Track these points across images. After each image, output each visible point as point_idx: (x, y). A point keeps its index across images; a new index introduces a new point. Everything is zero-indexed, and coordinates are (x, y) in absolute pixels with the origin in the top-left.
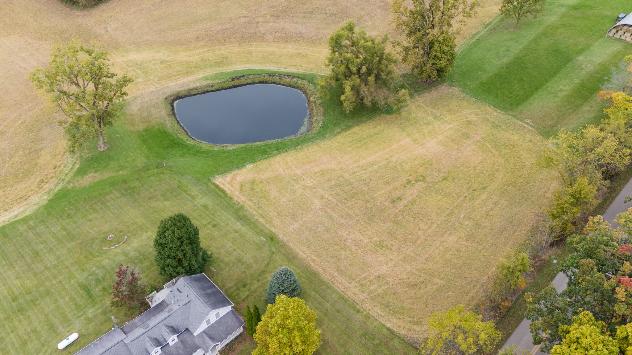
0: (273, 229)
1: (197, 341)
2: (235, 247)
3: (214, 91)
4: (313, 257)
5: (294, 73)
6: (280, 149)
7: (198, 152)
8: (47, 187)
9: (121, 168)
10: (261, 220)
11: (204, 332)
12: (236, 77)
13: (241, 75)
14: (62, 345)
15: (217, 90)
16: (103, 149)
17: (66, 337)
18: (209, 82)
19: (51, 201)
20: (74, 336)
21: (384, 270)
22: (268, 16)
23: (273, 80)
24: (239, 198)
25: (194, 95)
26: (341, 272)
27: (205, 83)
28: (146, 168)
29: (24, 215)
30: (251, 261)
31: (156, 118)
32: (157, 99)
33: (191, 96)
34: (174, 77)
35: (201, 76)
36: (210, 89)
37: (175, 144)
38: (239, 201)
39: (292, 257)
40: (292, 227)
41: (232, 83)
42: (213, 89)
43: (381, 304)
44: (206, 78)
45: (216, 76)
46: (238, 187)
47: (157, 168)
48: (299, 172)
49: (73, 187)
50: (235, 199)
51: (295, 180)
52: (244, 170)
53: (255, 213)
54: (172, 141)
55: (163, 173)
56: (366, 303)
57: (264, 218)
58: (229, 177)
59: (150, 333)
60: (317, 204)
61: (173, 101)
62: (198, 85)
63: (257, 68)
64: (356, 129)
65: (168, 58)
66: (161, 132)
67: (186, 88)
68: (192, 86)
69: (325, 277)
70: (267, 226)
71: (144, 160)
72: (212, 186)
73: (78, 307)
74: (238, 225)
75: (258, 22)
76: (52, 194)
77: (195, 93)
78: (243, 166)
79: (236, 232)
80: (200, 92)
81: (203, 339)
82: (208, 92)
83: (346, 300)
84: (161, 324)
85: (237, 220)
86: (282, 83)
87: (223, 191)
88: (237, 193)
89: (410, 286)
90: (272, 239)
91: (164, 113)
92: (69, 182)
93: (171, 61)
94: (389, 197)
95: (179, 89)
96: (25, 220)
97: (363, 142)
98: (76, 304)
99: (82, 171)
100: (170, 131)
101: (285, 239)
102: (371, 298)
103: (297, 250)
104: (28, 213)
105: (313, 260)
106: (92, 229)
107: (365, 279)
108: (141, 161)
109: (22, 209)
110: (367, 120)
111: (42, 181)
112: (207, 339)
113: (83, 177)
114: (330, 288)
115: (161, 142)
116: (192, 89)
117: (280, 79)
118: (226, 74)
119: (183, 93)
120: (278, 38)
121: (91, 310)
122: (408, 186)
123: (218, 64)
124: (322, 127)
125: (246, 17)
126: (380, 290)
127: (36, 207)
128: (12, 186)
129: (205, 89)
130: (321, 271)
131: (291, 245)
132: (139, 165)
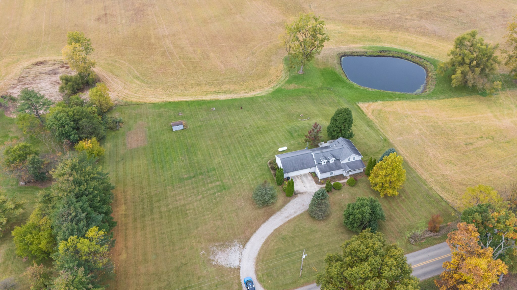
0: (387, 136)
1: (342, 166)
2: (364, 138)
3: (367, 56)
4: (407, 155)
5: (422, 56)
6: (400, 98)
7: (351, 87)
8: (272, 85)
9: (309, 85)
10: (381, 130)
11: (346, 163)
12: (383, 51)
13: (386, 50)
14: (280, 149)
15: (369, 56)
16: (301, 73)
17: (283, 147)
18: (366, 50)
19: (274, 92)
20: (285, 148)
21: (448, 173)
22: (415, 16)
23: (406, 58)
24: (370, 116)
25: (355, 56)
26: (421, 166)
27: (362, 50)
28: (322, 89)
29: (262, 95)
30: (372, 146)
31: (331, 64)
32: (333, 53)
33: (353, 56)
34: (344, 43)
35: (361, 46)
36: (365, 54)
37: (339, 80)
38: (370, 118)
40: (398, 138)
41: (380, 54)
42: (367, 54)
43: (441, 186)
44: (364, 48)
45: (371, 47)
46: (371, 111)
47: (328, 90)
48: (409, 113)
49: (284, 88)
50: (368, 116)
51: (406, 116)
52: (376, 103)
53: (378, 126)
54: (338, 78)
55: (330, 93)
56: (432, 183)
57: (383, 129)
58: (367, 104)
59: (323, 154)
60: (417, 132)
61: (342, 56)
62: (358, 50)
63: (398, 48)
64: (456, 99)
65: (343, 31)
66: (332, 72)
67: (351, 50)
68: (354, 50)
69: (412, 165)
70: (384, 134)
71: (321, 84)
72: (356, 107)
73: (286, 138)
74: (368, 129)
75: (407, 19)
76: (274, 88)
77: (356, 55)
78: (376, 101)
79: (366, 131)
80: (359, 55)
81: (345, 166)
82: (363, 56)
83: (421, 179)
84: (329, 152)
85: (367, 126)
86: (412, 60)
87: (362, 111)
88: (370, 114)
89: (460, 184)
90: (385, 140)
91: (335, 62)
92: (283, 85)
93: (345, 33)
94: (464, 141)
95: (346, 51)
96: (262, 97)
97: (458, 108)
98: (285, 137)
99: (289, 82)
100: (338, 73)
101: (393, 142)
102: (436, 182)
104: (263, 94)
106: (293, 109)
107: (435, 173)
108: (320, 85)
109: (261, 92)
110: (465, 96)
111: (270, 81)
112: (347, 166)
113: (289, 85)
114: (413, 171)
115: (332, 77)
116: (354, 52)
117: (412, 58)
118: (377, 47)
119: (348, 53)
120: (417, 32)
121: (292, 141)
122: (480, 139)
123: (373, 40)
124: (432, 93)
125: (399, 14)
126: (442, 181)
127: (267, 93)
128: (256, 80)
129: (362, 54)
130: (410, 162)
131: (396, 146)
132: (318, 86)
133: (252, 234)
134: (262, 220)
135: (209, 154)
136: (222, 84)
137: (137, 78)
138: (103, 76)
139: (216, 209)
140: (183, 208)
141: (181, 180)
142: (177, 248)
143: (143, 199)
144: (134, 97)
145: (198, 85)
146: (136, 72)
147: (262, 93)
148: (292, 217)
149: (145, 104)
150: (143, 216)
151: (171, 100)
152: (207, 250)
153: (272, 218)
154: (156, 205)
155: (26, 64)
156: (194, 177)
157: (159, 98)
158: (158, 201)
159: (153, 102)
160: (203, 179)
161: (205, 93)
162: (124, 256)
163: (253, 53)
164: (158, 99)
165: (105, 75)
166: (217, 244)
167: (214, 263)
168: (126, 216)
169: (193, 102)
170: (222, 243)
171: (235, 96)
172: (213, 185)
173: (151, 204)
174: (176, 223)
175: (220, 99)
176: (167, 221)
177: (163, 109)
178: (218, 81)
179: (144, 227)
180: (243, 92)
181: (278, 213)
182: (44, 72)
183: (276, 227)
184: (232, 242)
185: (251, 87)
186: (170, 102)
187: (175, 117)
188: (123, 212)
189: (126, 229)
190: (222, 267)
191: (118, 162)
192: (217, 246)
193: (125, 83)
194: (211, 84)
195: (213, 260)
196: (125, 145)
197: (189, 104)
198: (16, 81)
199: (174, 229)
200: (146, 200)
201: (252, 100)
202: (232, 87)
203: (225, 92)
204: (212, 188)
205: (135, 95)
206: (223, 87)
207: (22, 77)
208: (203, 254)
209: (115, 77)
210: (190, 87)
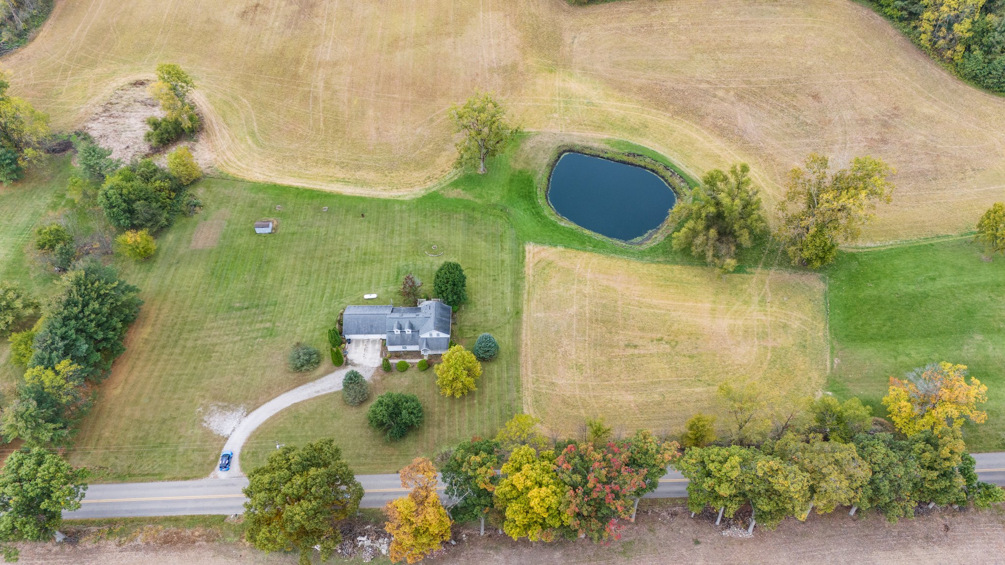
0: (525, 307)
1: (420, 341)
2: (491, 303)
3: (604, 158)
4: (529, 343)
5: (688, 177)
6: (596, 247)
7: (538, 213)
8: (428, 184)
9: (481, 196)
10: (525, 296)
11: (425, 338)
12: (634, 154)
13: (640, 153)
14: (367, 296)
16: (480, 172)
17: (370, 293)
18: (608, 147)
19: (424, 197)
20: (374, 296)
21: (560, 382)
23: (663, 174)
24: (529, 270)
25: (585, 154)
26: (535, 363)
27: (603, 146)
28: (495, 206)
29: (404, 199)
30: (491, 318)
31: (536, 163)
32: (553, 144)
33: (583, 153)
34: (584, 126)
35: (606, 137)
36: (602, 155)
37: (529, 196)
38: (527, 272)
39: (516, 334)
40: (539, 315)
41: (625, 158)
42: (606, 156)
43: (535, 398)
44: (608, 142)
45: (619, 143)
46: (536, 260)
47: (501, 210)
48: (589, 276)
49: (442, 194)
50: (526, 269)
51: (579, 280)
52: (554, 250)
53: (527, 288)
54: (530, 193)
55: (501, 217)
56: (528, 391)
57: (528, 295)
58: (539, 248)
59: (400, 320)
60: (573, 310)
61: (565, 151)
62: (596, 145)
63: (662, 153)
64: (677, 268)
65: (597, 101)
66: (528, 180)
67: (585, 144)
68: (590, 144)
69: (522, 359)
70: (524, 302)
71: (498, 198)
72: (521, 249)
73: (388, 280)
74: (508, 290)
75: (715, 96)
76: (428, 191)
77: (587, 153)
78: (556, 246)
79: (502, 293)
80: (592, 154)
81: (423, 342)
83: (519, 381)
84: (408, 319)
85: (512, 285)
86: (669, 181)
87: (524, 257)
88: (531, 265)
90: (517, 313)
91: (546, 161)
92: (443, 188)
93: (597, 106)
95: (577, 142)
96: (402, 202)
98: (388, 278)
99: (455, 184)
100: (535, 182)
101: (525, 319)
102: (534, 391)
103: (524, 332)
104: (407, 198)
105: (527, 344)
106: (430, 233)
107: (544, 378)
108: (495, 199)
109: (405, 193)
111: (429, 177)
112: (425, 343)
113: (453, 189)
114: (517, 367)
115: (522, 188)
116: (588, 148)
117: (671, 176)
118: (628, 145)
119: (578, 147)
120: (716, 126)
121: (392, 287)
122: (655, 342)
123: (633, 130)
126: (544, 391)
127: (414, 197)
128: (410, 171)
129: (598, 153)
130: (523, 354)
131: (524, 325)
132: (492, 201)
133: (265, 403)
134: (287, 388)
135: (282, 279)
136: (359, 168)
137: (252, 134)
138: (211, 121)
139: (245, 360)
140: (212, 348)
141: (230, 308)
142: (176, 396)
143: (176, 324)
144: (234, 166)
145: (327, 163)
146: (255, 124)
147: (405, 196)
148: (324, 393)
149: (243, 181)
150: (164, 347)
151: (279, 181)
152: (206, 408)
153: (301, 388)
154: (185, 336)
155: (123, 80)
156: (247, 308)
157: (264, 175)
158: (190, 331)
159: (254, 180)
160: (255, 314)
161: (329, 179)
162: (117, 392)
163: (432, 120)
164: (262, 176)
165: (214, 120)
166: (220, 404)
167: (205, 425)
168: (146, 341)
169: (306, 190)
170: (226, 404)
171: (367, 192)
172: (262, 326)
173: (180, 334)
174: (194, 365)
175: (344, 194)
176: (185, 360)
177: (261, 195)
178: (356, 162)
179: (158, 360)
180: (381, 187)
181: (311, 384)
182: (140, 99)
183: (296, 401)
184: (237, 406)
185: (396, 182)
186: (275, 185)
187: (270, 211)
188: (146, 336)
189: (138, 359)
190: (211, 432)
191: (171, 265)
192: (219, 406)
193: (233, 140)
194: (342, 165)
195: (206, 422)
196: (189, 242)
197: (299, 192)
198: (101, 109)
199: (186, 372)
200: (176, 327)
201: (386, 204)
202: (371, 176)
203: (357, 183)
204: (258, 330)
205: (238, 163)
206: (359, 174)
207: (111, 104)
208: (199, 412)
209: (226, 126)
210: (314, 164)
